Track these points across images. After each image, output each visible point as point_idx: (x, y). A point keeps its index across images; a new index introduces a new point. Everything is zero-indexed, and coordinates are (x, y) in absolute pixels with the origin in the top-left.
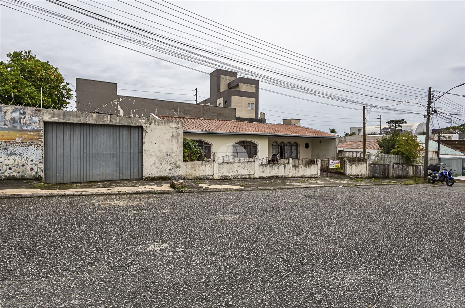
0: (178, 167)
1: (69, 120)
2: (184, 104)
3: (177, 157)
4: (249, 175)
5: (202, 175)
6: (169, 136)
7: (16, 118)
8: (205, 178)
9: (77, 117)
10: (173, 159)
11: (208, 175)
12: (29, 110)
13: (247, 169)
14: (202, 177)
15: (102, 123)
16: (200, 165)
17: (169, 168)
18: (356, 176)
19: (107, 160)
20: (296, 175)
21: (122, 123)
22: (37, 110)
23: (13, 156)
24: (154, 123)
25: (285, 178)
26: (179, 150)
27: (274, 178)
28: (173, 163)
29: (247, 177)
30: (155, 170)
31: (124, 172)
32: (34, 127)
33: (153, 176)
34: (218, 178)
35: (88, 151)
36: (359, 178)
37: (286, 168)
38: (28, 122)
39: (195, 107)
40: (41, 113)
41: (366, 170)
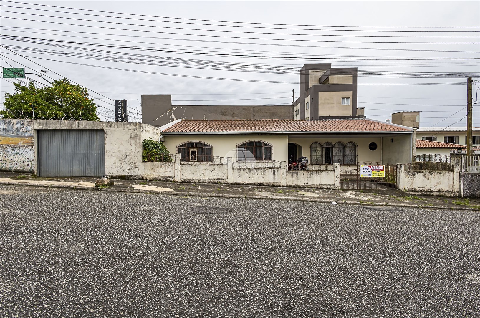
0: (137, 167)
1: (50, 127)
2: (233, 107)
3: (136, 157)
4: (219, 179)
5: (161, 177)
6: (127, 137)
7: (19, 129)
8: (164, 180)
9: (54, 125)
10: (132, 160)
11: (168, 177)
12: (26, 121)
13: (216, 172)
14: (162, 178)
15: (72, 129)
16: (159, 166)
17: (128, 168)
18: (425, 192)
19: (80, 159)
20: (293, 183)
21: (87, 128)
22: (30, 121)
23: (18, 156)
24: (113, 126)
25: (275, 186)
26: (138, 150)
27: (256, 185)
28: (132, 163)
29: (216, 181)
30: (116, 169)
31: (93, 170)
32: (28, 134)
33: (114, 175)
34: (179, 181)
35: (67, 151)
36: (432, 195)
37: (276, 173)
38: (25, 131)
39: (244, 109)
40: (33, 123)
41: (452, 183)
